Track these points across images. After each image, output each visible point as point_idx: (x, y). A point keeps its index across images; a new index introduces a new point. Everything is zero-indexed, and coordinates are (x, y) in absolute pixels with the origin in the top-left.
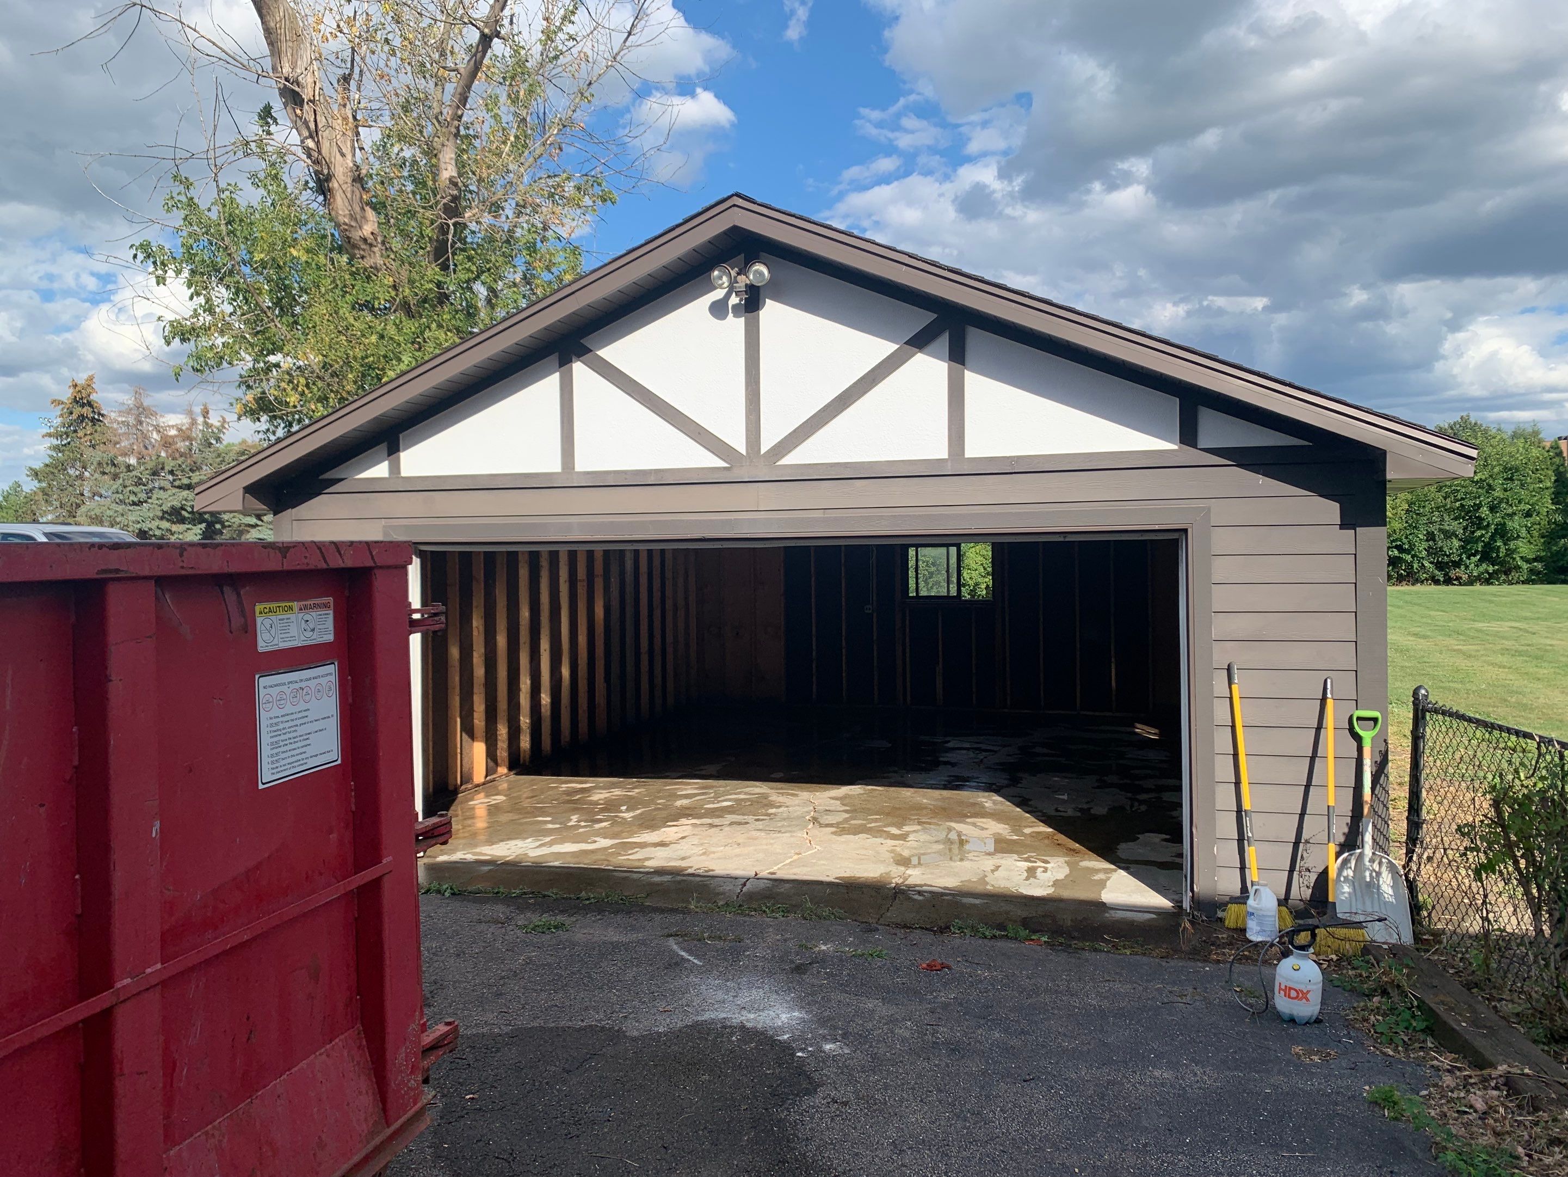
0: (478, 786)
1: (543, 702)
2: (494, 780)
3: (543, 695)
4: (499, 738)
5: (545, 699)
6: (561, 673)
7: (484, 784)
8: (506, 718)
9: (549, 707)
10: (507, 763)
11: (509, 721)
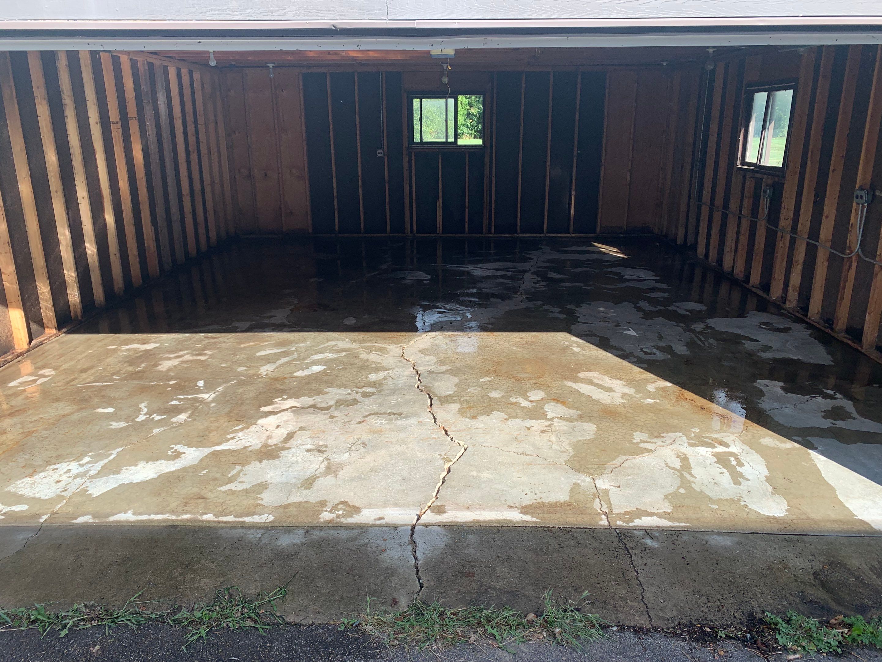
0: (22, 354)
1: (89, 252)
2: (41, 343)
3: (87, 245)
4: (40, 296)
5: (91, 249)
6: (104, 220)
7: (28, 351)
8: (45, 276)
9: (96, 257)
10: (55, 323)
11: (50, 278)
